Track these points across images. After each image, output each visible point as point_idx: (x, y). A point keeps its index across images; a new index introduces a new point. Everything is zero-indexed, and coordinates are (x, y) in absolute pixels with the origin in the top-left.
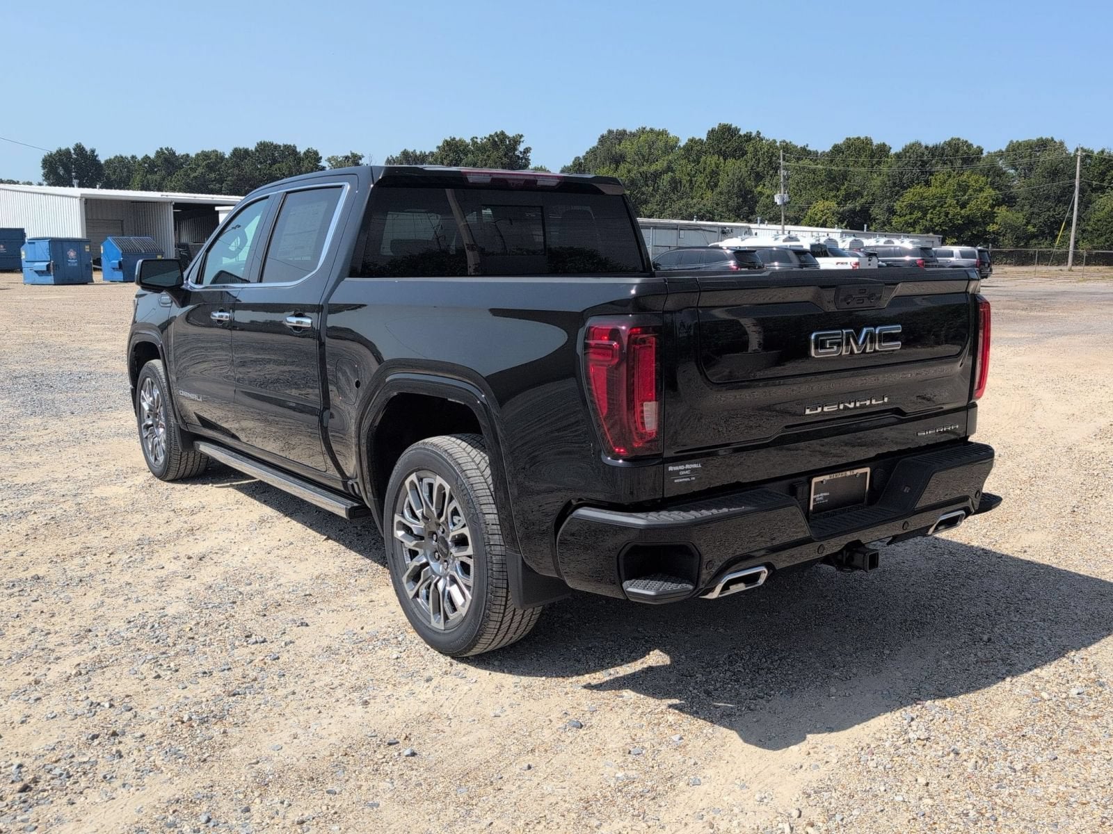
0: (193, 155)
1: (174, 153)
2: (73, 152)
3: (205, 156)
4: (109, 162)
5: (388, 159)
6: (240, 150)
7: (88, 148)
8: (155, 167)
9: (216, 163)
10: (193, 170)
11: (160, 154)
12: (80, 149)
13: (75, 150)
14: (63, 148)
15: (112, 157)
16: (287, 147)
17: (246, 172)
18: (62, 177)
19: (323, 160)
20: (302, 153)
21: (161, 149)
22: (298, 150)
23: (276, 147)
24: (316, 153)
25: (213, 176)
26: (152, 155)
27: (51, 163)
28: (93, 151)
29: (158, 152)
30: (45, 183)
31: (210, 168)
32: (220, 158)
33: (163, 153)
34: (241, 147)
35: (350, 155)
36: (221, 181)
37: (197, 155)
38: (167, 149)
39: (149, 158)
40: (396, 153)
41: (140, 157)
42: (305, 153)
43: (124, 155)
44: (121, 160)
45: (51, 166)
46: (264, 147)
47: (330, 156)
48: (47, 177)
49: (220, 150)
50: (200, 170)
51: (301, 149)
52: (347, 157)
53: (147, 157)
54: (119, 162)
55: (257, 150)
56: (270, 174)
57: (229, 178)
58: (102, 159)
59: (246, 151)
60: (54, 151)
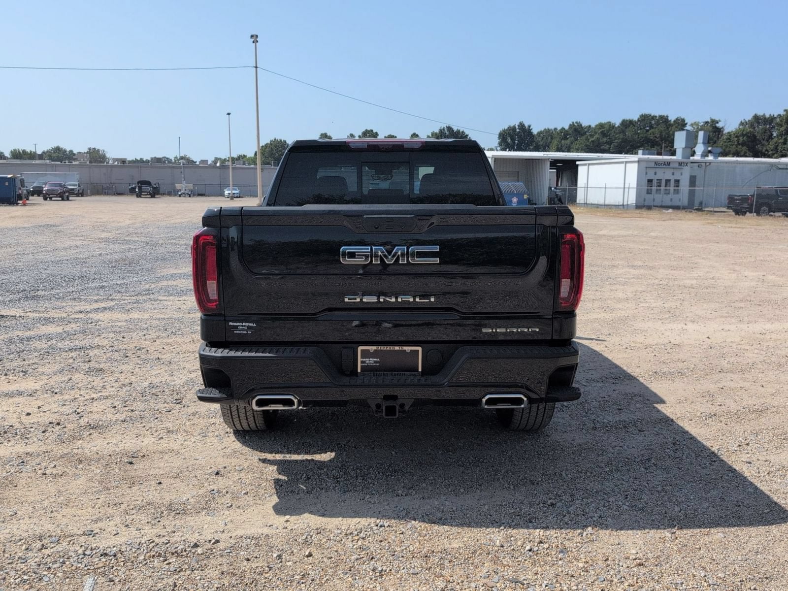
0: (593, 126)
1: (581, 125)
2: (517, 127)
3: (601, 126)
4: (540, 133)
5: (741, 122)
6: (627, 121)
7: (526, 125)
8: (568, 135)
9: (609, 130)
10: (592, 136)
11: (572, 126)
12: (522, 125)
13: (519, 126)
14: (512, 125)
15: (542, 130)
16: (661, 117)
17: (628, 136)
18: (509, 144)
19: (687, 125)
20: (672, 121)
21: (573, 123)
22: (670, 119)
23: (654, 118)
24: (683, 120)
25: (605, 139)
26: (567, 128)
27: (503, 135)
28: (529, 126)
29: (570, 125)
30: (499, 148)
31: (604, 134)
32: (611, 126)
33: (574, 125)
34: (628, 119)
35: (709, 120)
36: (610, 143)
37: (596, 126)
38: (576, 123)
39: (564, 129)
40: (749, 117)
41: (559, 128)
42: (675, 121)
43: (550, 128)
44: (548, 131)
45: (504, 138)
46: (645, 118)
47: (693, 123)
48: (500, 144)
49: (613, 122)
50: (597, 136)
51: (672, 118)
52: (707, 123)
53: (563, 129)
54: (546, 132)
55: (638, 120)
56: (646, 137)
57: (616, 141)
58: (535, 131)
59: (631, 122)
60: (506, 128)
